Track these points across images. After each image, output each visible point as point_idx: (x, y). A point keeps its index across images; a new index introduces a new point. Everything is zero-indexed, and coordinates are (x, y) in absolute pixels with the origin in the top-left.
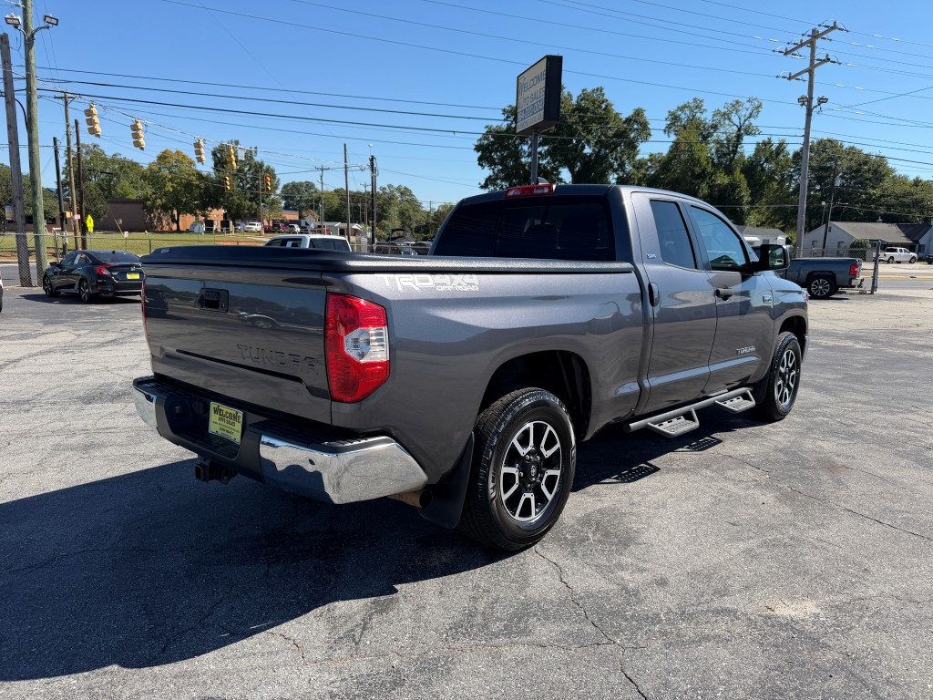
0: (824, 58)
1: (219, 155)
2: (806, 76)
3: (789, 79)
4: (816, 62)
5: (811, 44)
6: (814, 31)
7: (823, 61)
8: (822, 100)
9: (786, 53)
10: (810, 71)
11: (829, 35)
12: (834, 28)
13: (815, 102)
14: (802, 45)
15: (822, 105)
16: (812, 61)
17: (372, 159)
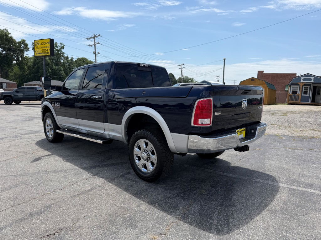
0: (98, 43)
2: (94, 46)
3: (89, 46)
4: (96, 43)
5: (94, 38)
6: (94, 35)
7: (97, 43)
8: (99, 53)
9: (87, 39)
10: (95, 45)
11: (98, 37)
12: (100, 36)
13: (97, 53)
14: (91, 38)
15: (99, 54)
16: (95, 43)
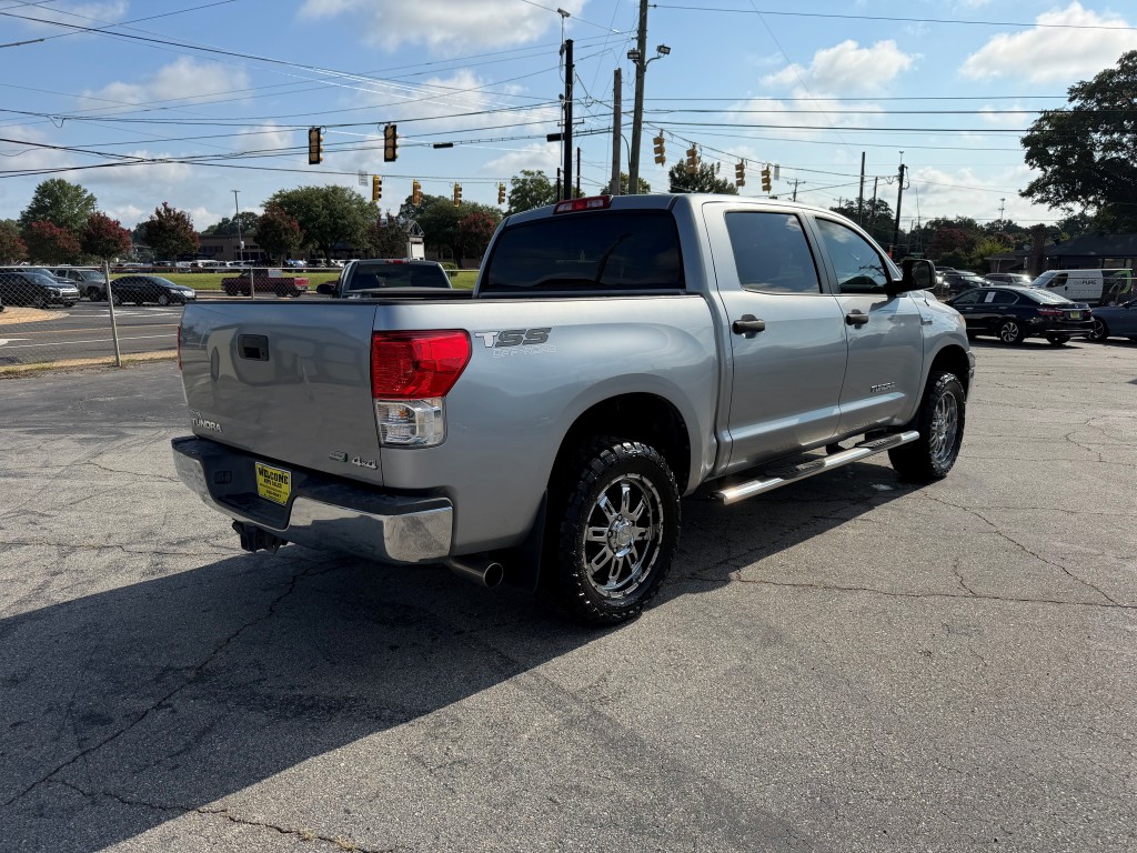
1: (677, 175)
17: (902, 168)
